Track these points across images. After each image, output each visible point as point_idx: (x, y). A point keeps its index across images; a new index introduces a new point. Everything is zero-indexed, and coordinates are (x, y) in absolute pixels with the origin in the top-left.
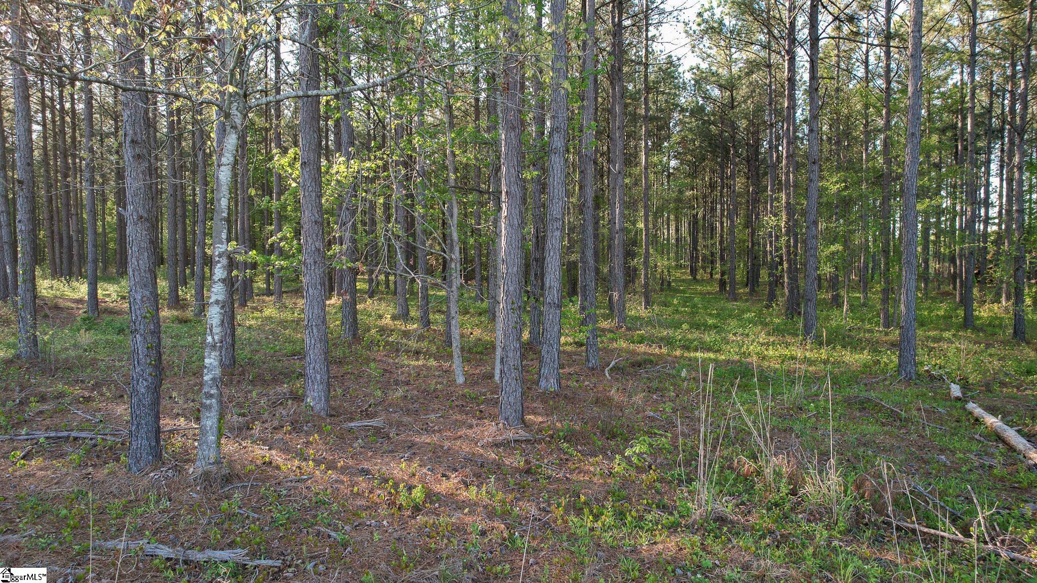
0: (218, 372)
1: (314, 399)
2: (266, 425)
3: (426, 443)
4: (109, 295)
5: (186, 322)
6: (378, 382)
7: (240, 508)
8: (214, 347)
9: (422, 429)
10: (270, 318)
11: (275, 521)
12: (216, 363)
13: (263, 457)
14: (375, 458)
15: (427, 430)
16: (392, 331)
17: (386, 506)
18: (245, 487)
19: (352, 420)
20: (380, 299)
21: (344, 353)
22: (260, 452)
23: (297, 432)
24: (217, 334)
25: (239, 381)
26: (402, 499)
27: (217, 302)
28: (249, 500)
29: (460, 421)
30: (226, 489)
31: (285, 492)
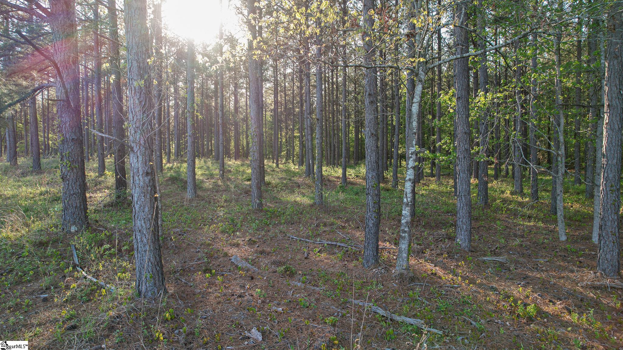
0: (409, 219)
1: (461, 240)
2: (433, 252)
3: (537, 277)
4: (351, 175)
5: (388, 190)
6: (501, 234)
7: (419, 297)
8: (407, 205)
9: (533, 268)
10: (433, 190)
11: (438, 308)
12: (409, 214)
13: (432, 270)
14: (501, 282)
15: (536, 268)
16: (511, 201)
17: (508, 313)
18: (422, 285)
19: (485, 255)
20: (502, 181)
21: (479, 213)
22: (430, 266)
23: (451, 259)
24: (409, 197)
25: (417, 225)
26: (520, 311)
27: (410, 180)
28: (424, 293)
29: (563, 267)
30: (411, 285)
31: (444, 292)
